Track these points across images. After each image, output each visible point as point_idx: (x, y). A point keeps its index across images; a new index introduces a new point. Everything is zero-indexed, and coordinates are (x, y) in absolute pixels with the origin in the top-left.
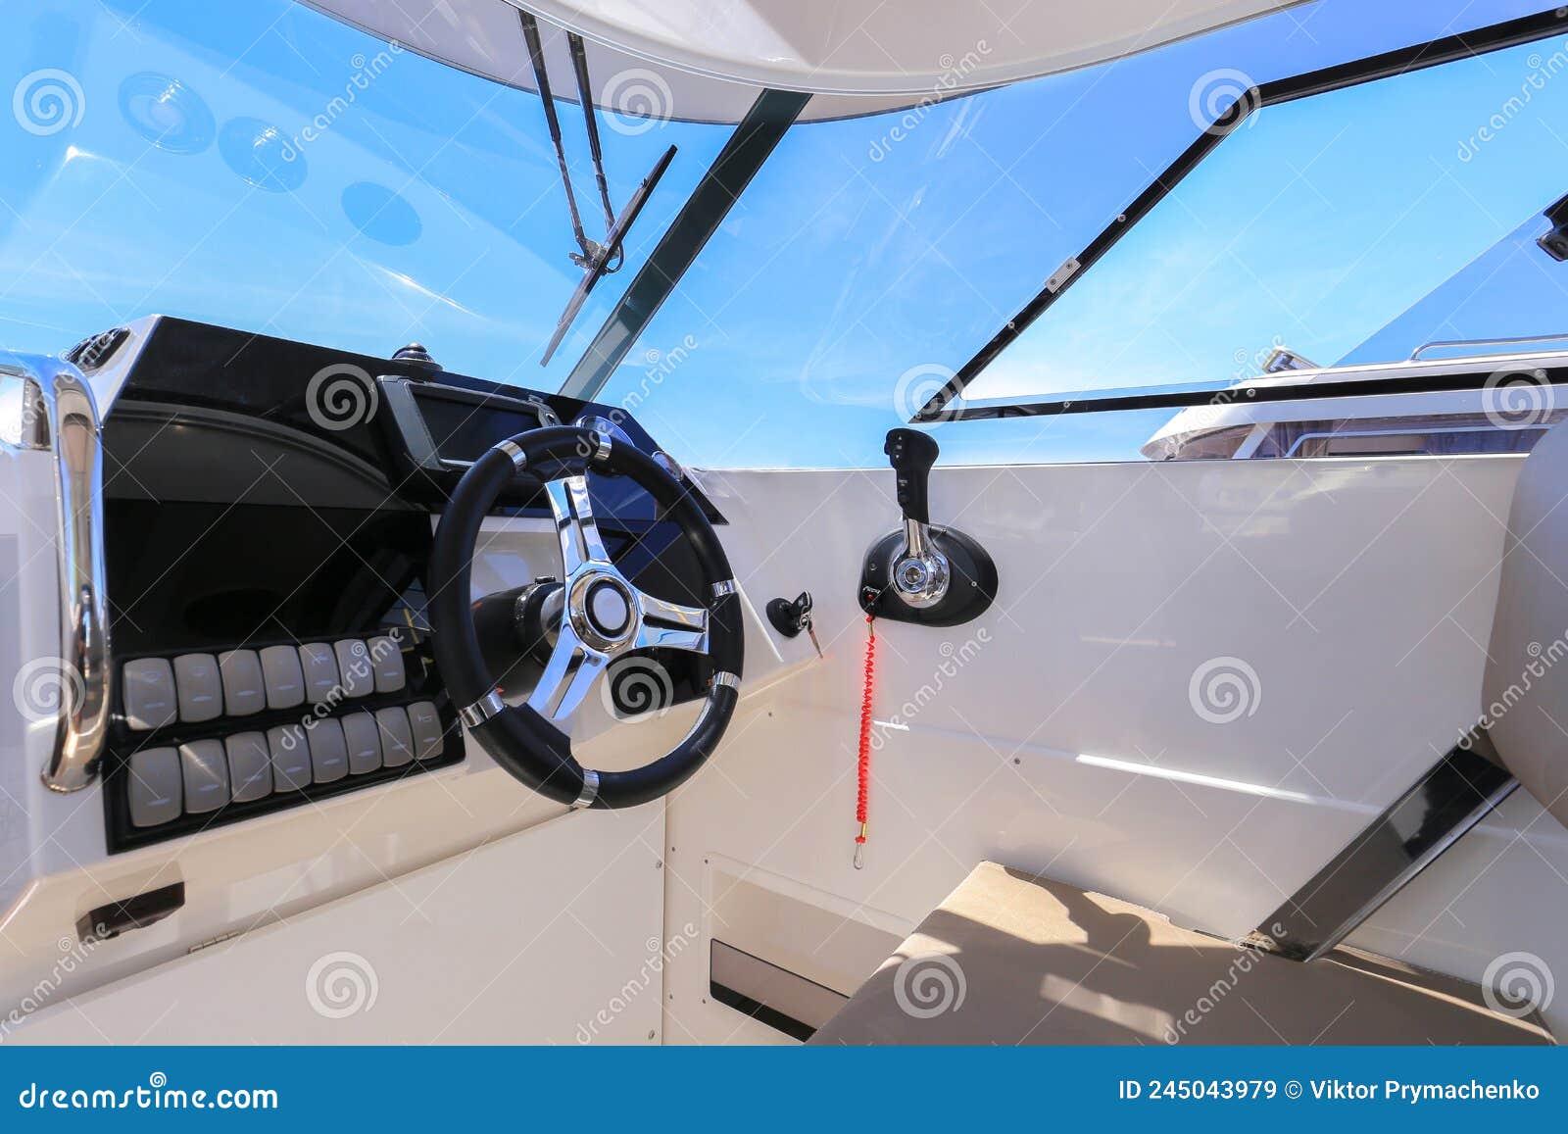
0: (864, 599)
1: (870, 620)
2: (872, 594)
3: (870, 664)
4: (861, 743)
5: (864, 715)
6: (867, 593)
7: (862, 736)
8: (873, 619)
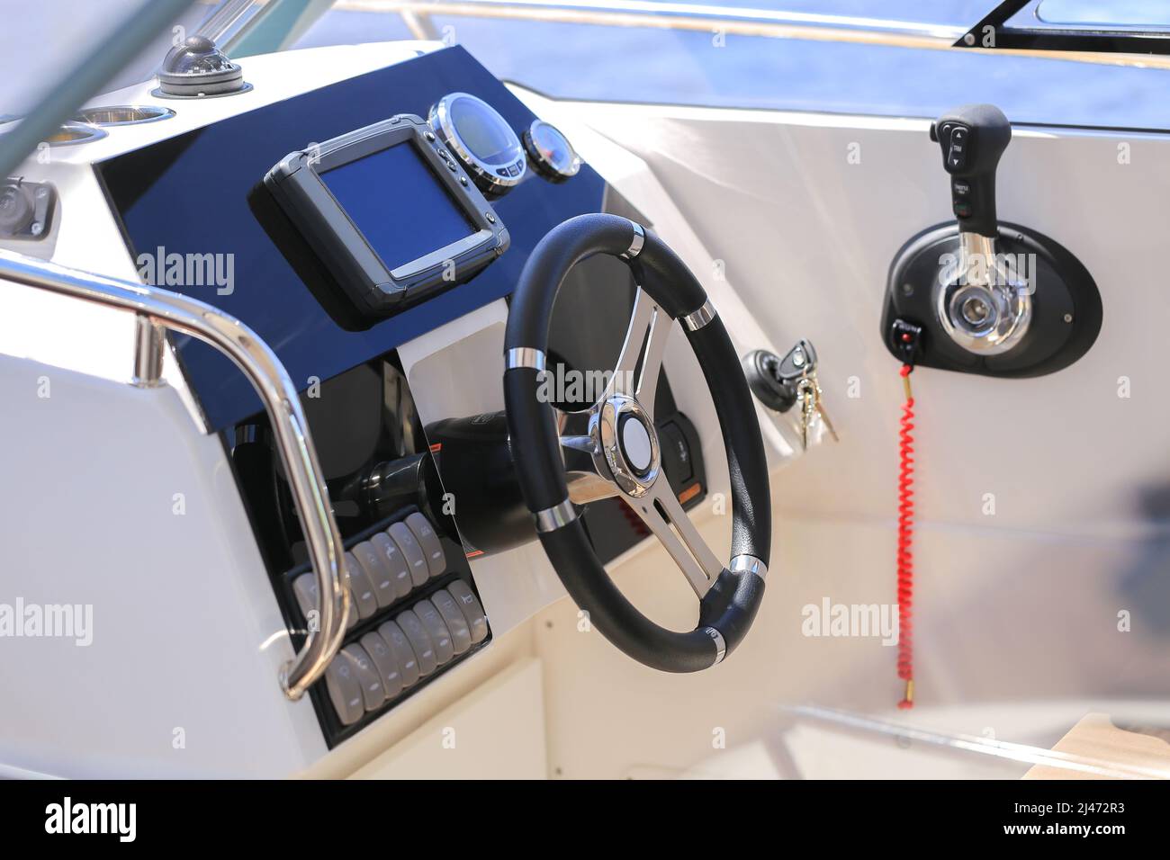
0: (894, 341)
1: (906, 374)
2: (907, 332)
3: (908, 440)
4: (901, 561)
5: (902, 519)
6: (899, 332)
7: (902, 550)
8: (911, 370)
